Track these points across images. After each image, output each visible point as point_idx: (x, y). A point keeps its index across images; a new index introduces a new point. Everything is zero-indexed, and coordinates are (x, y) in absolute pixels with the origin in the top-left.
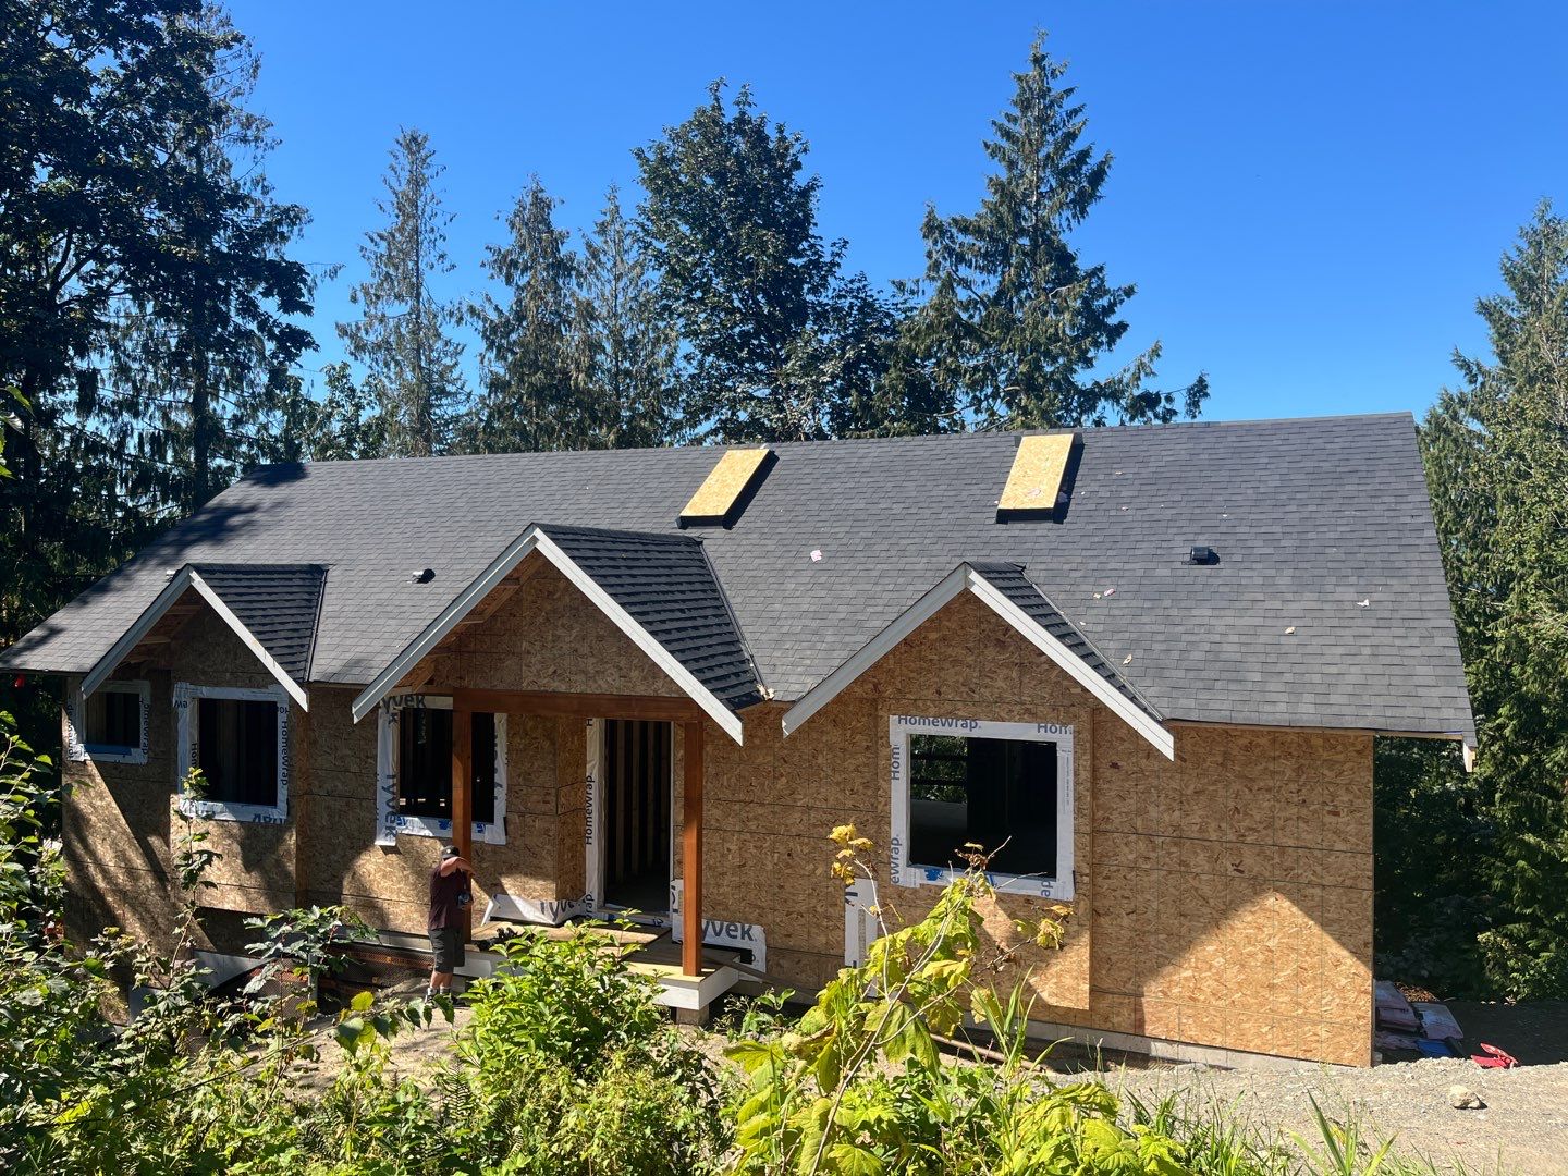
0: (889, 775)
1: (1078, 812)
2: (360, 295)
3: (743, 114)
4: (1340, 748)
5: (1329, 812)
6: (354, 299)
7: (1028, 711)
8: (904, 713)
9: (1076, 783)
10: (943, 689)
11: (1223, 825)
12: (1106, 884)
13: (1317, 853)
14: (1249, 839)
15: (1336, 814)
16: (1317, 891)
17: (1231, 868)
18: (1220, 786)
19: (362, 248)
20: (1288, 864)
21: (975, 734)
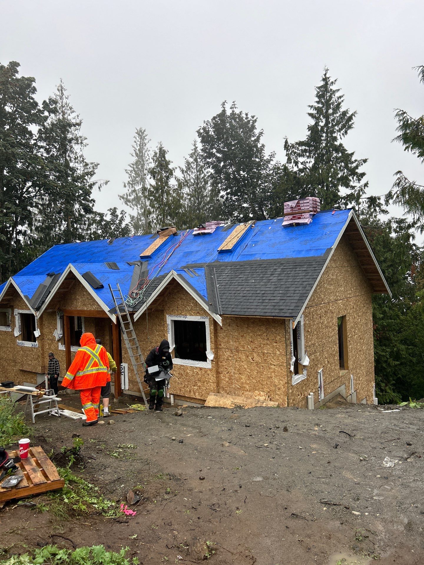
0: (167, 331)
1: (211, 342)
2: (126, 184)
3: (233, 111)
4: (276, 322)
5: (275, 342)
6: (125, 186)
7: (198, 312)
8: (170, 314)
9: (210, 334)
10: (179, 306)
11: (249, 346)
12: (220, 364)
13: (272, 355)
14: (255, 351)
15: (276, 343)
16: (273, 367)
17: (251, 359)
18: (247, 334)
19: (126, 170)
20: (265, 358)
21: (186, 320)
